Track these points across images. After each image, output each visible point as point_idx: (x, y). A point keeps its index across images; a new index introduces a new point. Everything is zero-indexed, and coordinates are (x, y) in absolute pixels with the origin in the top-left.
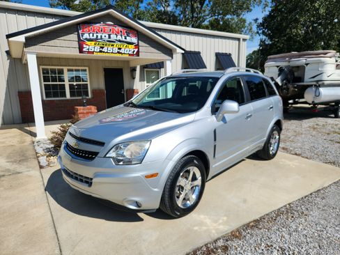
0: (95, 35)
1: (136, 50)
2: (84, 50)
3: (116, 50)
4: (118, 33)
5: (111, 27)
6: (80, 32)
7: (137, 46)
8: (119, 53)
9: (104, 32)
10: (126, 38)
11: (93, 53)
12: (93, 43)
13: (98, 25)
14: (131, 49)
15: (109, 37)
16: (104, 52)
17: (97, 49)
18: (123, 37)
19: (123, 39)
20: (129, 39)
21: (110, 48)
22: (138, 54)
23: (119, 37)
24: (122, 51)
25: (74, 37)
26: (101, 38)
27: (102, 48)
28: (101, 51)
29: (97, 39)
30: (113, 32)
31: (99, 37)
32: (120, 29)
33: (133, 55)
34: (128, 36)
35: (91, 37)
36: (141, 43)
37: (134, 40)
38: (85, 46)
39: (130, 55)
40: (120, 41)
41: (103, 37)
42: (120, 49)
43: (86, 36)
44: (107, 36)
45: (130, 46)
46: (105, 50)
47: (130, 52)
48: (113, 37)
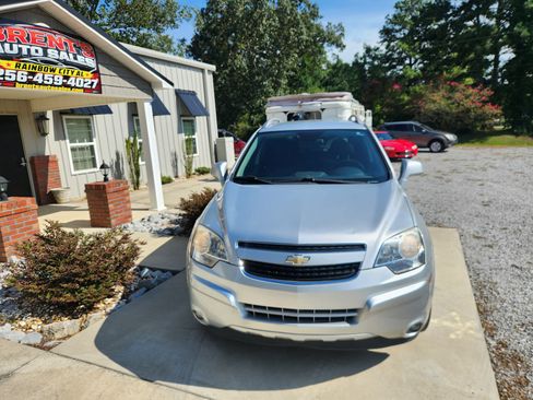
0: (15, 46)
1: (96, 81)
3: (60, 80)
4: (61, 46)
5: (46, 34)
7: (97, 74)
8: (65, 85)
9: (34, 41)
10: (75, 58)
11: (13, 84)
12: (13, 63)
13: (18, 26)
14: (87, 78)
15: (45, 54)
16: (36, 83)
17: (22, 76)
18: (71, 56)
19: (72, 60)
20: (81, 60)
21: (48, 75)
22: (99, 89)
23: (63, 55)
24: (71, 82)
26: (29, 55)
27: (33, 74)
28: (30, 82)
29: (20, 55)
30: (51, 44)
31: (25, 52)
32: (63, 39)
33: (91, 90)
34: (79, 53)
35: (8, 51)
36: (103, 69)
37: (91, 62)
39: (85, 90)
40: (65, 62)
41: (33, 53)
42: (66, 78)
44: (41, 50)
45: (85, 73)
46: (38, 78)
47: (86, 86)
48: (53, 54)
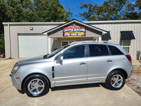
1: (84, 34)
2: (65, 35)
3: (76, 34)
4: (77, 28)
5: (74, 27)
6: (64, 29)
7: (85, 32)
8: (77, 35)
9: (72, 28)
10: (80, 30)
11: (67, 36)
12: (68, 33)
13: (70, 26)
14: (82, 33)
15: (74, 30)
17: (69, 34)
18: (79, 29)
19: (79, 30)
20: (81, 30)
21: (74, 34)
22: (85, 35)
23: (77, 30)
25: (62, 31)
26: (71, 31)
27: (71, 34)
28: (70, 35)
29: (69, 31)
31: (70, 30)
32: (78, 26)
34: (81, 29)
35: (67, 31)
36: (87, 31)
37: (84, 30)
38: (65, 34)
39: (81, 36)
40: (77, 31)
41: (71, 30)
42: (77, 34)
43: (66, 30)
44: (73, 30)
45: (82, 32)
46: (72, 35)
47: (82, 35)
48: (75, 30)
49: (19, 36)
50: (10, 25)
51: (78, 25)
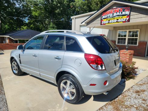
1: (128, 19)
2: (102, 23)
3: (116, 21)
4: (118, 11)
5: (114, 10)
6: (102, 16)
7: (129, 16)
8: (117, 22)
9: (111, 13)
10: (122, 13)
11: (105, 24)
12: (106, 19)
13: (109, 10)
15: (113, 15)
16: (110, 23)
18: (120, 13)
20: (124, 13)
21: (113, 21)
22: (129, 21)
25: (100, 19)
28: (108, 23)
29: (107, 17)
30: (115, 12)
31: (108, 16)
32: (119, 9)
33: (125, 22)
34: (123, 11)
35: (105, 17)
36: (132, 13)
37: (127, 13)
38: (102, 22)
39: (123, 22)
40: (118, 15)
41: (110, 16)
42: (118, 20)
43: (104, 17)
44: (112, 14)
45: (124, 17)
46: (110, 22)
47: (124, 21)
48: (115, 14)
49: (81, 28)
50: (75, 18)
51: (119, 7)
